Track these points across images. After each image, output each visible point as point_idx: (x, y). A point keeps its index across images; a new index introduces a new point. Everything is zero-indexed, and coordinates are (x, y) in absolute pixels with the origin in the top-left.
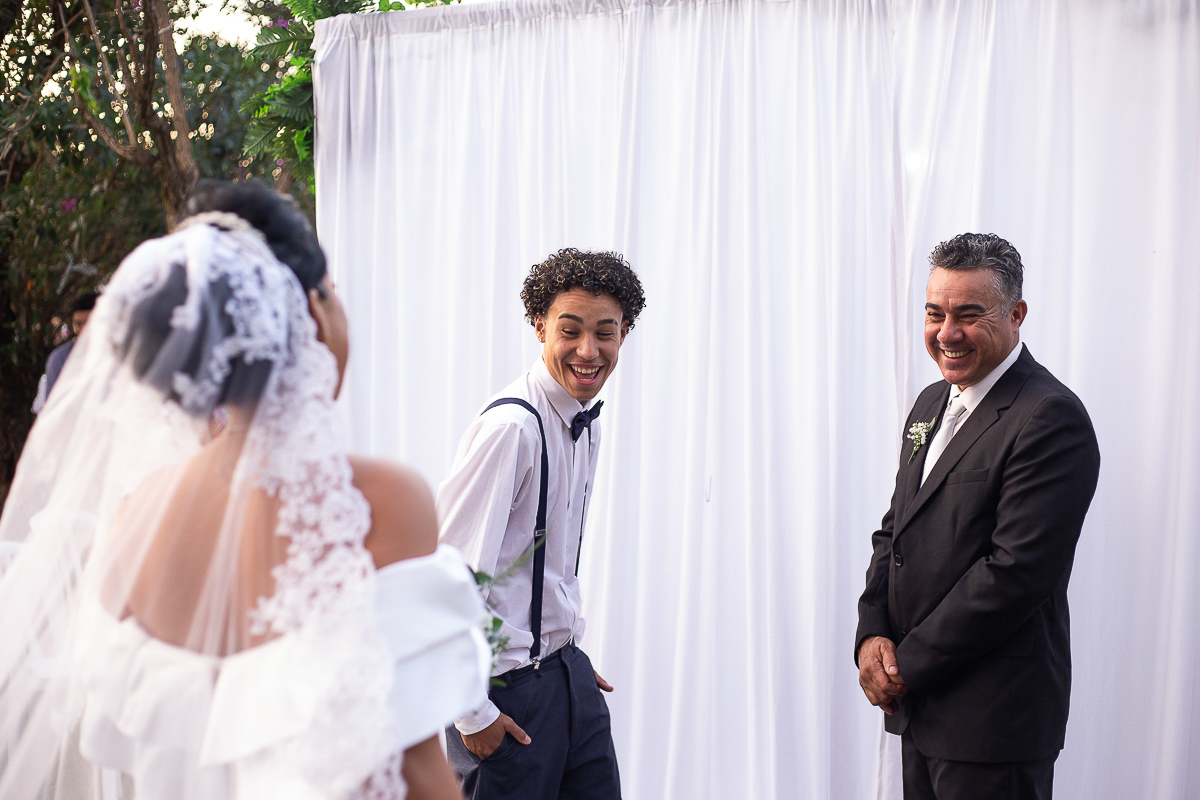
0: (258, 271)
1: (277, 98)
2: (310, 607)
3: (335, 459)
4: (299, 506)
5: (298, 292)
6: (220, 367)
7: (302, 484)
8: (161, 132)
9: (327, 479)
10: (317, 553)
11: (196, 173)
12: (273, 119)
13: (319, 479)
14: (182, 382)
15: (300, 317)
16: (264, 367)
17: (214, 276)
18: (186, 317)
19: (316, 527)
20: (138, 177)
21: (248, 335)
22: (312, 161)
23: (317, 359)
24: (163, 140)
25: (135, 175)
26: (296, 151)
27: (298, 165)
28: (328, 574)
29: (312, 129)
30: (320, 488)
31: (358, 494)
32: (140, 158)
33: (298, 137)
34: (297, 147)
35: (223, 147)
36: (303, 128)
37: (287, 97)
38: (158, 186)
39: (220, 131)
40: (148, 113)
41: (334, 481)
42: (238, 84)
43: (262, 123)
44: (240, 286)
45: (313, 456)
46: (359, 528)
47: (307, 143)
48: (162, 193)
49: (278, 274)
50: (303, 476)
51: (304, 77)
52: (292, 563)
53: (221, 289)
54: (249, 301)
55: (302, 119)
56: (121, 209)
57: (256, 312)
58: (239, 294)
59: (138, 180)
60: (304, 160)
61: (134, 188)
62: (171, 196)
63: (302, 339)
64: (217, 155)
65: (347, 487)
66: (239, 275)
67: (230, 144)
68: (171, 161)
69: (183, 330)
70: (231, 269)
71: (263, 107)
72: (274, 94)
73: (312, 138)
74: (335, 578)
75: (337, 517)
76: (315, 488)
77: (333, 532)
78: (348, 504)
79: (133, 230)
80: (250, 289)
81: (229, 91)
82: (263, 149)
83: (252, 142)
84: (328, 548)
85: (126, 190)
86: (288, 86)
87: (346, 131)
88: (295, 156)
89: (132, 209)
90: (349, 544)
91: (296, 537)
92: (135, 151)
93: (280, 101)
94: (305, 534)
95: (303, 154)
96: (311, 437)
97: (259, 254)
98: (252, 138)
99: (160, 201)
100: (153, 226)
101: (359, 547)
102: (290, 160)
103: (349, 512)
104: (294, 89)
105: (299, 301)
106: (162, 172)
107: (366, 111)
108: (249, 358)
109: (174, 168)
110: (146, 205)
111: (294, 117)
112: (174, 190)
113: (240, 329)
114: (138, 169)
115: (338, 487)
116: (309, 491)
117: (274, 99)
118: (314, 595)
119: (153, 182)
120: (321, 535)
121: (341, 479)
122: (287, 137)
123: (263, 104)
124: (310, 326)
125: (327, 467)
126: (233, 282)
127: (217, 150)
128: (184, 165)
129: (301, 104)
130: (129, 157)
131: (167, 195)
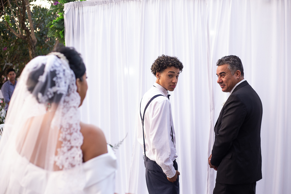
0: (64, 70)
1: (55, 23)
2: (66, 162)
3: (76, 124)
4: (66, 134)
5: (74, 78)
6: (51, 94)
7: (67, 129)
8: (27, 31)
9: (74, 129)
10: (69, 148)
11: (36, 40)
12: (54, 28)
13: (72, 129)
14: (40, 95)
15: (73, 84)
16: (61, 95)
17: (52, 70)
18: (42, 79)
19: (69, 141)
20: (22, 42)
21: (59, 86)
22: (64, 38)
23: (76, 97)
24: (28, 33)
25: (21, 41)
26: (60, 36)
27: (61, 39)
28: (71, 154)
29: (64, 30)
30: (72, 131)
31: (81, 134)
32: (22, 37)
33: (61, 32)
34: (60, 35)
35: (43, 34)
36: (62, 30)
37: (58, 23)
38: (27, 43)
39: (42, 30)
40: (24, 26)
41: (76, 130)
42: (46, 18)
43: (52, 29)
44: (59, 74)
45: (71, 122)
46: (80, 143)
47: (63, 34)
48: (28, 46)
49: (70, 72)
50: (68, 127)
51: (62, 18)
52: (62, 149)
53: (53, 74)
54: (60, 78)
55: (62, 28)
56: (18, 49)
57: (61, 81)
58: (58, 76)
59: (22, 43)
60: (62, 38)
61: (21, 44)
62: (30, 46)
63: (73, 90)
64: (41, 36)
65: (79, 132)
66: (59, 71)
67: (44, 33)
68: (30, 38)
69: (41, 82)
70: (57, 69)
71: (52, 25)
72: (55, 22)
73: (64, 33)
74: (73, 155)
75: (75, 140)
76: (70, 131)
77: (73, 143)
78: (78, 136)
79: (21, 54)
80: (61, 75)
81: (44, 20)
82: (52, 35)
83: (49, 34)
84: (72, 147)
85: (19, 45)
86: (57, 20)
87: (72, 31)
88: (60, 37)
89: (21, 49)
90: (77, 147)
91: (64, 142)
92: (21, 35)
93: (56, 24)
94: (66, 142)
95: (62, 37)
96: (71, 117)
97: (66, 66)
98: (49, 33)
99: (28, 47)
100: (26, 53)
101: (79, 148)
102: (59, 38)
103: (78, 139)
104: (59, 21)
105: (74, 80)
106: (28, 40)
107: (77, 26)
108: (58, 92)
109: (30, 39)
110: (24, 48)
111: (60, 28)
112: (31, 45)
113: (57, 85)
114: (22, 40)
115: (76, 132)
116: (69, 131)
117: (54, 23)
118: (67, 159)
119: (26, 43)
120: (70, 143)
121: (77, 130)
122: (58, 33)
123: (52, 24)
124: (75, 88)
125: (74, 126)
126: (57, 72)
127: (41, 34)
128: (33, 39)
129: (61, 24)
130: (20, 37)
131: (29, 46)
